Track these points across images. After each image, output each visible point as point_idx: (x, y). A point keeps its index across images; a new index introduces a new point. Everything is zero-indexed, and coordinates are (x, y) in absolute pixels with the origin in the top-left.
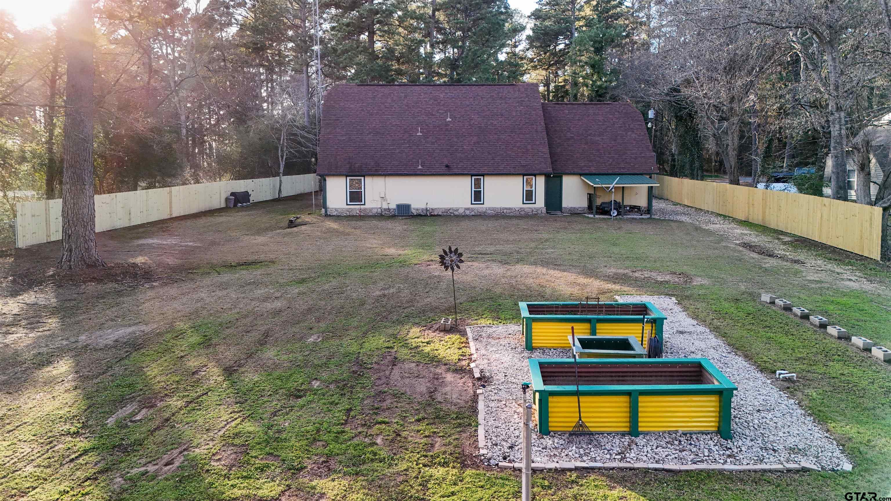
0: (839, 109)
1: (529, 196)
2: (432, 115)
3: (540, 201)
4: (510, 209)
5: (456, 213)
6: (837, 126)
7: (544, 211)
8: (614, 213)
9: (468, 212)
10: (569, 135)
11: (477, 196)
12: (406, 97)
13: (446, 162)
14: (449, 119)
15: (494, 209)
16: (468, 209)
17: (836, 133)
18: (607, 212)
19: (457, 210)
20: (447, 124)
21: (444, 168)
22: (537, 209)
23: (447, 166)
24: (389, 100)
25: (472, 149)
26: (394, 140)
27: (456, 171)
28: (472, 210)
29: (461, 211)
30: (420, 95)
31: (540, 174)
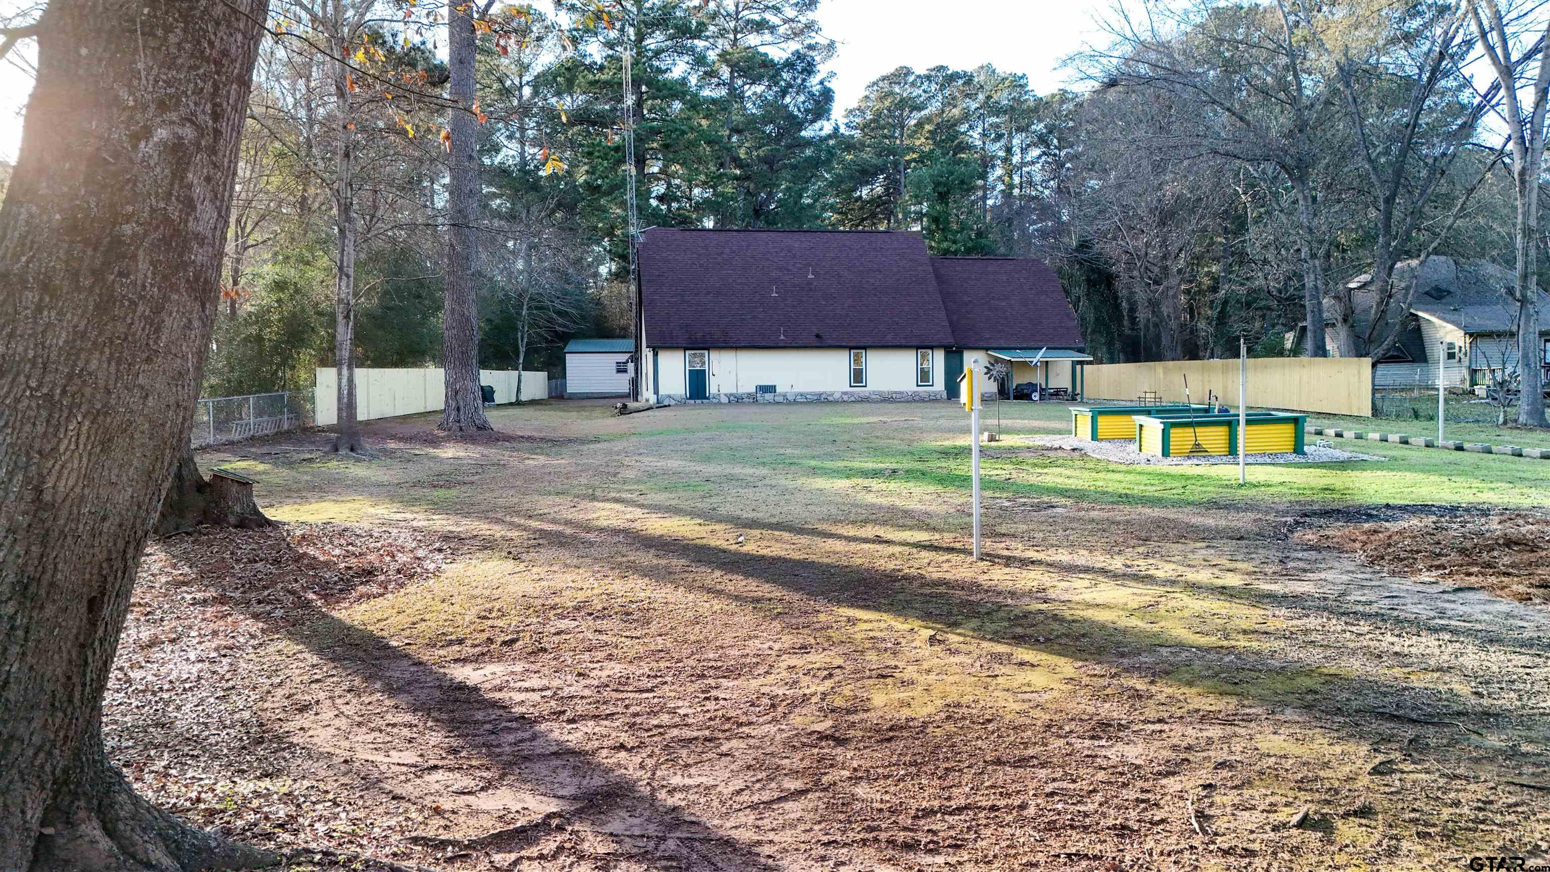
0: (1314, 256)
1: (924, 376)
2: (788, 270)
3: (939, 383)
4: (900, 393)
5: (830, 398)
6: (1312, 276)
7: (945, 395)
8: (1036, 396)
9: (845, 398)
10: (966, 299)
11: (858, 377)
12: (748, 246)
13: (816, 331)
14: (810, 276)
15: (880, 393)
16: (845, 393)
17: (1311, 285)
18: (1027, 397)
19: (832, 395)
20: (809, 283)
21: (813, 338)
22: (936, 394)
23: (818, 336)
24: (727, 251)
25: (847, 315)
26: (741, 303)
27: (830, 342)
28: (852, 394)
29: (837, 396)
30: (767, 243)
31: (939, 347)
